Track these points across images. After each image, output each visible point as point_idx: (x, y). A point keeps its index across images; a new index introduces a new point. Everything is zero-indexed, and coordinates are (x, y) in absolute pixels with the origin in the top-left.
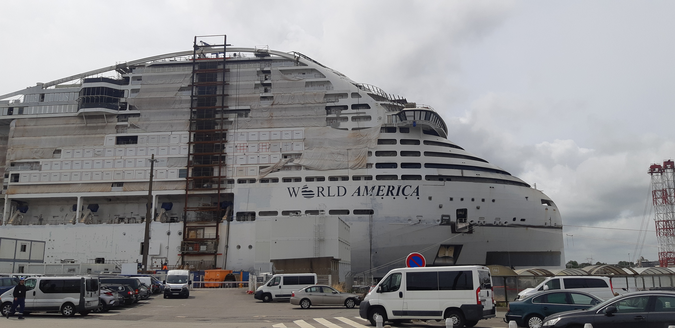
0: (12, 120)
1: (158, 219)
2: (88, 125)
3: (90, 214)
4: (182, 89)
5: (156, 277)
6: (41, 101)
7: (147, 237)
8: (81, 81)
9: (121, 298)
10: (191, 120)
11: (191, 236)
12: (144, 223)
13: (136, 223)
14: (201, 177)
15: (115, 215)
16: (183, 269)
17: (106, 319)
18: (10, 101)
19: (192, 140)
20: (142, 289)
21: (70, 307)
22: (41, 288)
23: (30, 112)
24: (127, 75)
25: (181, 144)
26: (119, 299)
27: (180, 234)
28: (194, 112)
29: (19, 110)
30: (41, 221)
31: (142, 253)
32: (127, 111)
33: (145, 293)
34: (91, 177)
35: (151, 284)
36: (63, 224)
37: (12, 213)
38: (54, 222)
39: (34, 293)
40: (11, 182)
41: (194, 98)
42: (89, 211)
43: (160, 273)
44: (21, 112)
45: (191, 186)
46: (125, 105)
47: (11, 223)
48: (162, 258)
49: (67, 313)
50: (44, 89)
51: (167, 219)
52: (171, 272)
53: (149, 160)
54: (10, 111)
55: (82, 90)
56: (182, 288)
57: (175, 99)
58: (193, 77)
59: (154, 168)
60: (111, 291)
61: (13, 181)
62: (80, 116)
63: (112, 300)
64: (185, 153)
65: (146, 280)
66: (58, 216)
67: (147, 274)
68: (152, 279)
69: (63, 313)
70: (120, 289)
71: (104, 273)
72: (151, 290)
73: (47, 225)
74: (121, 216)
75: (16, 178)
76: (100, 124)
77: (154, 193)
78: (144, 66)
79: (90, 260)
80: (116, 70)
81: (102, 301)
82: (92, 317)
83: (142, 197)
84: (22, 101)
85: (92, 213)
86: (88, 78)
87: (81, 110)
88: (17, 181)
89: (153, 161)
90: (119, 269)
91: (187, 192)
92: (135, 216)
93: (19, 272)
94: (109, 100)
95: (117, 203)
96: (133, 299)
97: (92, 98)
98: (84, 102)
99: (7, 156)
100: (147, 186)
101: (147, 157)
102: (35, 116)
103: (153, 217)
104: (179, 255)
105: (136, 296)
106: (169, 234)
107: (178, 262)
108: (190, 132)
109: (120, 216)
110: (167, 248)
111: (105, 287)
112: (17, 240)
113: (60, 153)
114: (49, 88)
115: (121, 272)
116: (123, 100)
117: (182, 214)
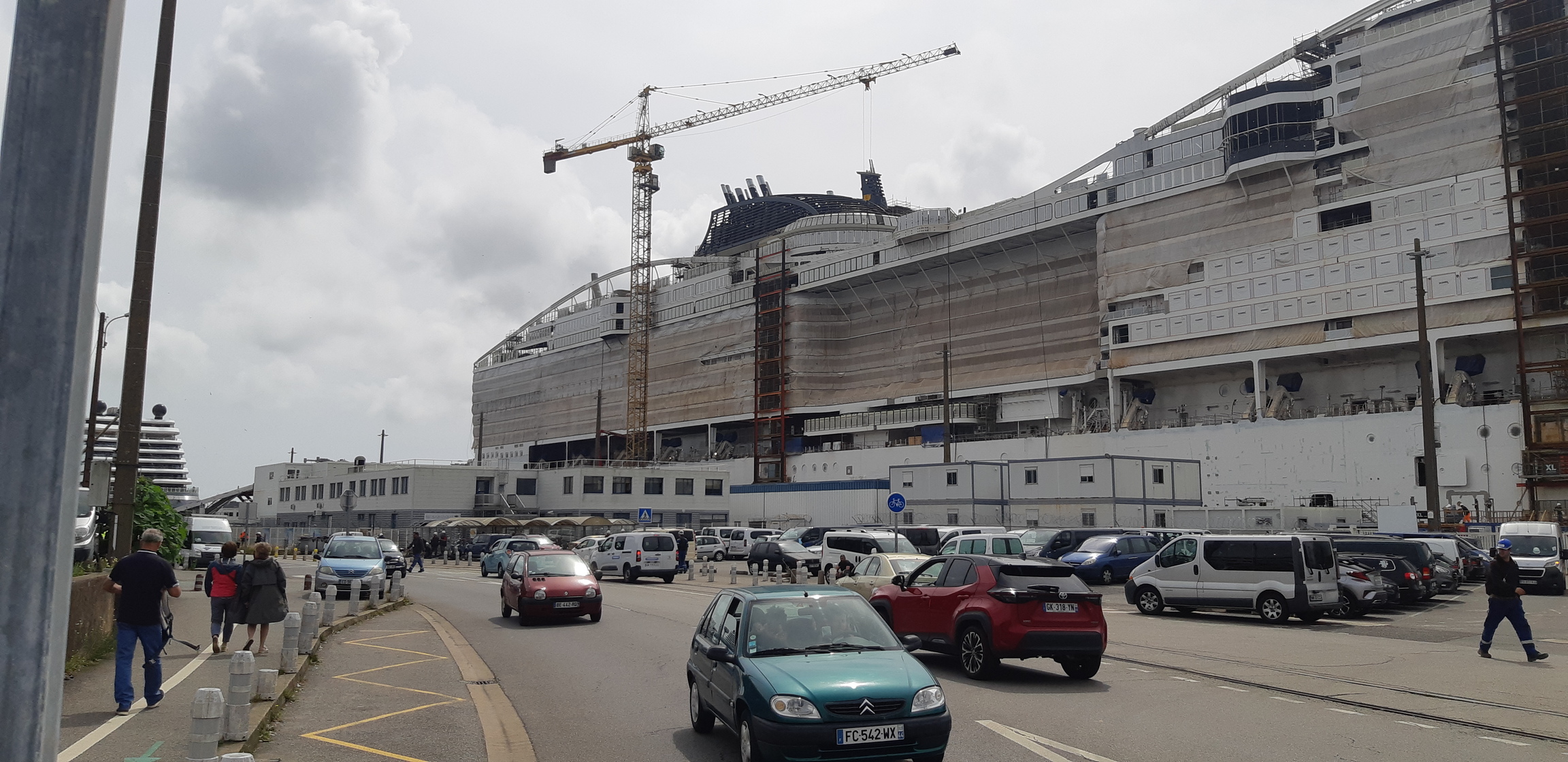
0: (1098, 218)
1: (1452, 397)
2: (1253, 198)
3: (1284, 397)
4: (1468, 62)
5: (1470, 540)
6: (1148, 167)
7: (1431, 443)
8: (1222, 102)
9: (1390, 586)
10: (1504, 135)
11: (1548, 437)
12: (1418, 411)
13: (1395, 410)
14: (1553, 280)
15: (1343, 396)
16: (1536, 519)
17: (1363, 635)
18: (1089, 180)
19: (1515, 188)
20: (1438, 568)
21: (1275, 603)
22: (1208, 556)
23: (1130, 195)
24: (1323, 63)
25: (1486, 203)
26: (1385, 589)
27: (1515, 432)
28: (1511, 115)
29: (1109, 194)
30: (1184, 420)
31: (1422, 481)
32: (1338, 148)
33: (1447, 578)
34: (1276, 315)
35: (1458, 556)
36: (1230, 422)
37: (1125, 404)
38: (1210, 419)
39: (1196, 569)
40: (1115, 342)
41: (1505, 78)
42: (1283, 390)
43: (1477, 531)
44: (1112, 198)
45: (1528, 308)
46: (1329, 134)
47: (1126, 426)
48: (1474, 494)
49: (1270, 614)
50: (1150, 138)
51: (1475, 398)
52: (1507, 529)
53: (1408, 254)
54: (1092, 199)
55: (1227, 122)
56: (1544, 569)
57: (1453, 92)
58: (1494, 23)
59: (1424, 274)
60: (1363, 570)
61: (1117, 340)
62: (1232, 182)
63: (1370, 591)
64: (1500, 225)
65: (1445, 546)
66: (1217, 407)
67: (1443, 532)
68: (1458, 545)
69: (1261, 614)
70: (1383, 566)
71: (1337, 527)
72: (1459, 570)
73: (1199, 426)
74: (1357, 397)
75: (1123, 333)
76: (1278, 192)
77: (1433, 336)
78: (1361, 30)
79: (1300, 499)
80: (1297, 58)
81: (1345, 591)
82: (1329, 627)
83: (1403, 348)
84: (1110, 175)
85: (1288, 394)
86: (1237, 93)
87: (1233, 169)
88: (1126, 340)
89: (1418, 256)
90: (1370, 519)
91: (1519, 325)
92: (1391, 395)
93: (1157, 526)
94: (1291, 132)
95: (1344, 367)
96: (1420, 591)
97: (1253, 135)
98: (1235, 148)
99: (1099, 293)
100: (1414, 320)
101: (1399, 249)
102: (1140, 200)
103: (1437, 395)
104: (1519, 485)
105: (1428, 585)
106: (1485, 433)
107: (1519, 503)
108: (1506, 166)
109: (1354, 398)
110: (1485, 468)
111: (1347, 561)
112: (1143, 459)
113: (1203, 270)
114: (1159, 135)
115: (1377, 528)
116: (1321, 124)
117: (1515, 380)
